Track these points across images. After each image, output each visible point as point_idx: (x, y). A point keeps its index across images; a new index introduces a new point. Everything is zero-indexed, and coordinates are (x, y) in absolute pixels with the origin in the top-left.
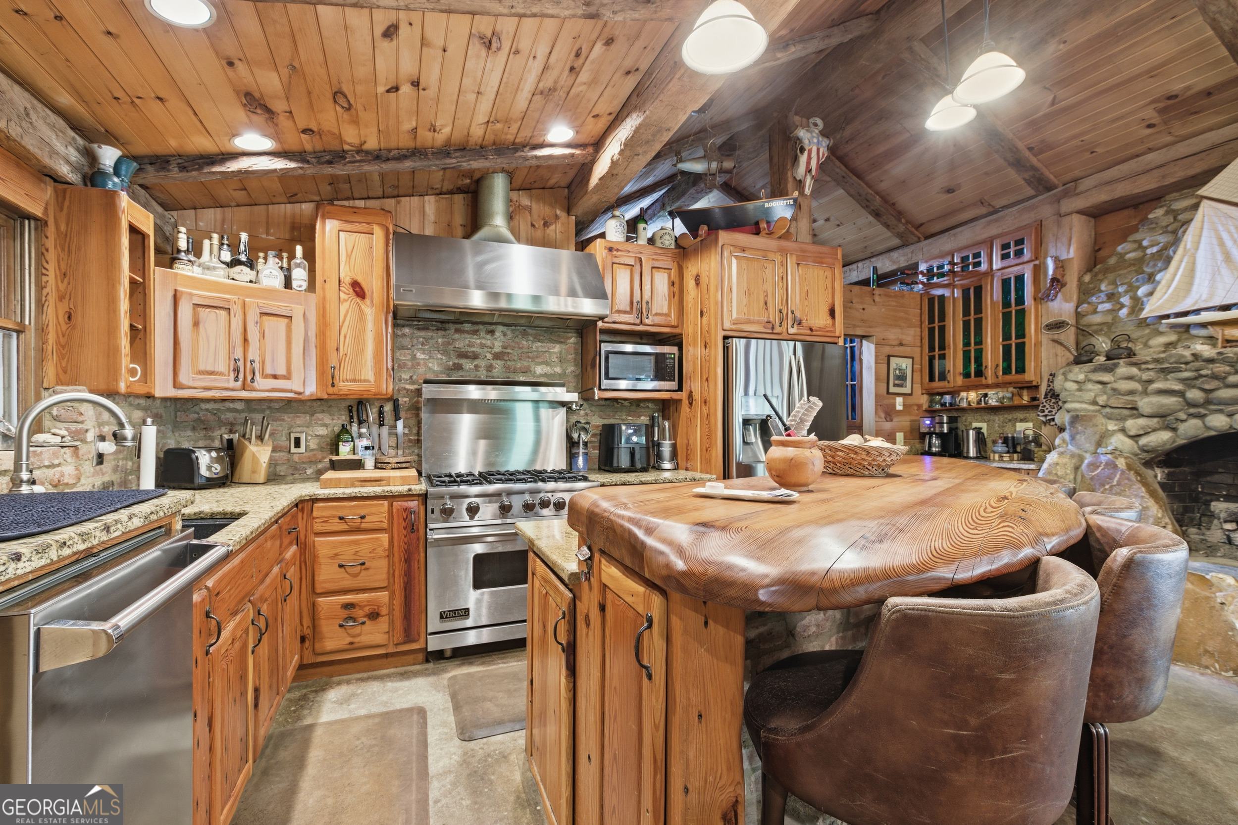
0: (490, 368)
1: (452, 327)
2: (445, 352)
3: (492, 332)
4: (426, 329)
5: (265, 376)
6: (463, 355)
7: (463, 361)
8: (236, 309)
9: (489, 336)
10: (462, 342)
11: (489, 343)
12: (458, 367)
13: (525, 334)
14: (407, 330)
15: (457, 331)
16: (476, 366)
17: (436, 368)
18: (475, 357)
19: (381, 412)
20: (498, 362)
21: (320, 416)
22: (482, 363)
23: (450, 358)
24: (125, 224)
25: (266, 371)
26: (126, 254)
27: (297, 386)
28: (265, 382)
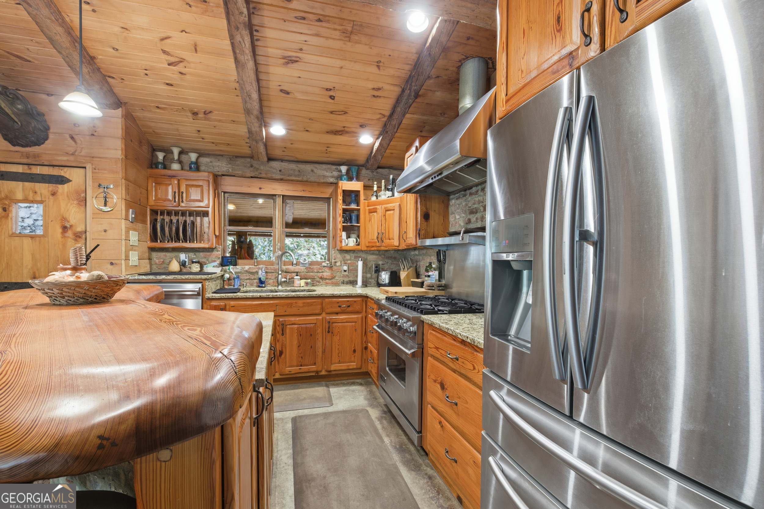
2: (465, 212)
5: (387, 239)
6: (472, 212)
8: (379, 211)
10: (471, 202)
12: (469, 221)
14: (453, 201)
15: (470, 194)
17: (462, 224)
22: (479, 215)
23: (467, 215)
24: (340, 192)
25: (387, 237)
26: (340, 202)
27: (396, 243)
28: (387, 242)
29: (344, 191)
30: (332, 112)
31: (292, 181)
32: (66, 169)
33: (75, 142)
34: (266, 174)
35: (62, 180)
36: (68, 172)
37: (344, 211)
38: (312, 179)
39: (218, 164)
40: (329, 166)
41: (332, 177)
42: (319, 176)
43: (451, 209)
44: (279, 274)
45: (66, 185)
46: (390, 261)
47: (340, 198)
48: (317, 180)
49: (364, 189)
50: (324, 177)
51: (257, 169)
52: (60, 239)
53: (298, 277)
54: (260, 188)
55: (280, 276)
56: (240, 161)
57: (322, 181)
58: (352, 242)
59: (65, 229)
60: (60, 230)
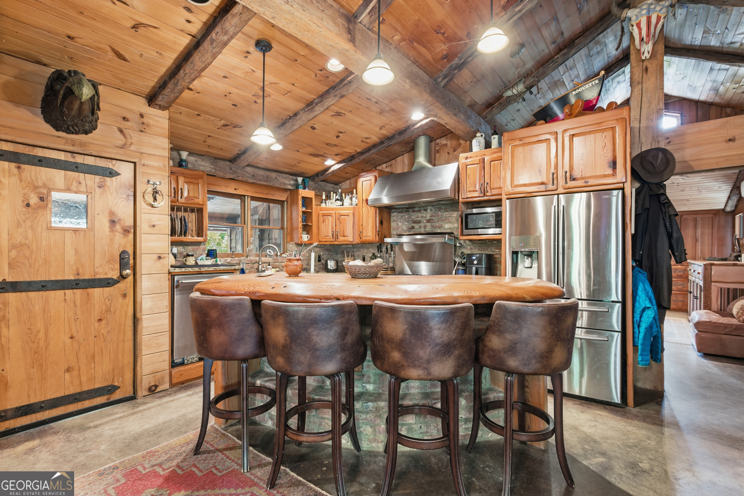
0: (425, 227)
1: (411, 210)
2: (408, 222)
3: (426, 210)
4: (401, 212)
5: (341, 236)
6: (415, 222)
7: (414, 225)
8: (334, 215)
9: (424, 212)
10: (415, 216)
11: (425, 215)
12: (413, 228)
13: (440, 209)
14: (395, 214)
15: (413, 211)
16: (420, 227)
17: (405, 229)
18: (419, 222)
19: (387, 248)
20: (429, 224)
21: (370, 249)
22: (422, 225)
23: (410, 224)
24: (300, 198)
25: (342, 234)
26: (301, 206)
27: (351, 239)
28: (341, 238)
29: (303, 197)
30: (327, 144)
31: (260, 185)
32: (114, 162)
33: (125, 136)
34: (242, 177)
35: (112, 174)
36: (116, 166)
37: (304, 213)
38: (277, 185)
39: (202, 163)
40: (288, 176)
41: (290, 185)
42: (281, 183)
43: (392, 219)
44: (259, 265)
45: (114, 178)
46: (327, 253)
47: (300, 202)
48: (280, 186)
49: (315, 197)
50: (285, 184)
51: (236, 173)
52: (108, 233)
53: (270, 267)
54: (235, 189)
55: (260, 266)
56: (221, 163)
57: (283, 187)
58: (305, 238)
59: (113, 222)
60: (107, 224)
